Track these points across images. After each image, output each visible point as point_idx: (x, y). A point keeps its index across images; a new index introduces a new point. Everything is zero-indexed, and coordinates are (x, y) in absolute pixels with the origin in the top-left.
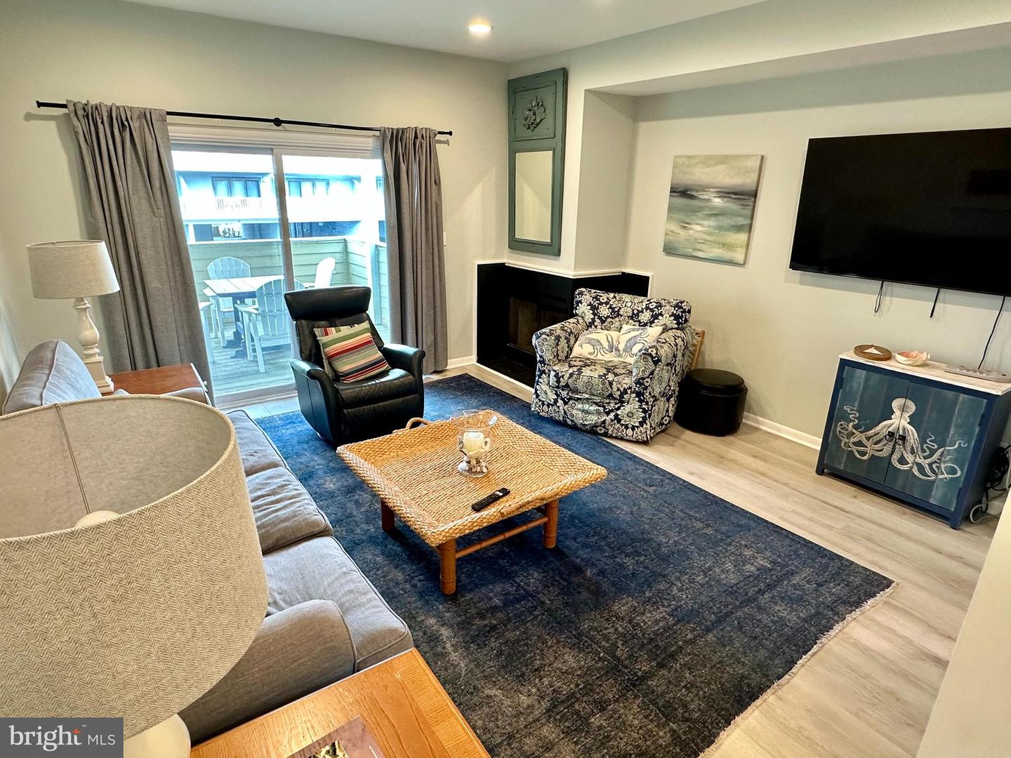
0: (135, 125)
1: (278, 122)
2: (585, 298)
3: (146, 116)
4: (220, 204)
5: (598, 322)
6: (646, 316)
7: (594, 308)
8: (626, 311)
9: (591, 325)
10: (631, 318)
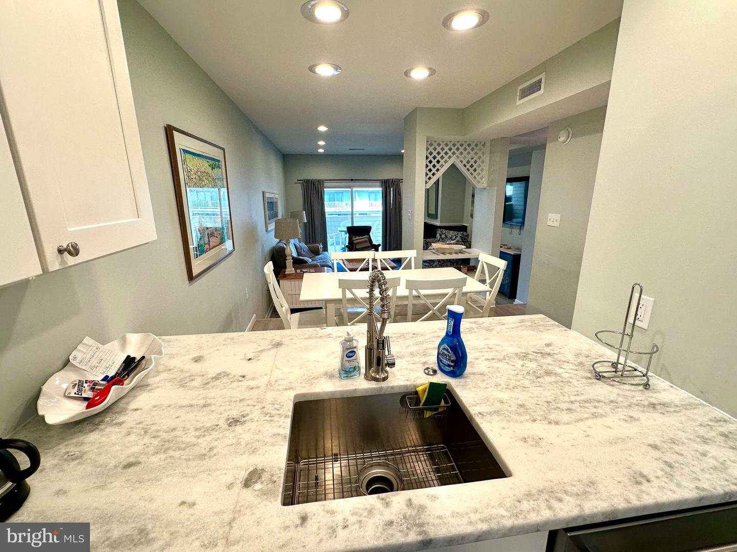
0: (316, 184)
1: (352, 180)
2: (439, 232)
3: (319, 181)
4: (371, 205)
5: (441, 239)
6: (454, 238)
7: (440, 235)
8: (449, 236)
9: (439, 241)
10: (450, 238)
